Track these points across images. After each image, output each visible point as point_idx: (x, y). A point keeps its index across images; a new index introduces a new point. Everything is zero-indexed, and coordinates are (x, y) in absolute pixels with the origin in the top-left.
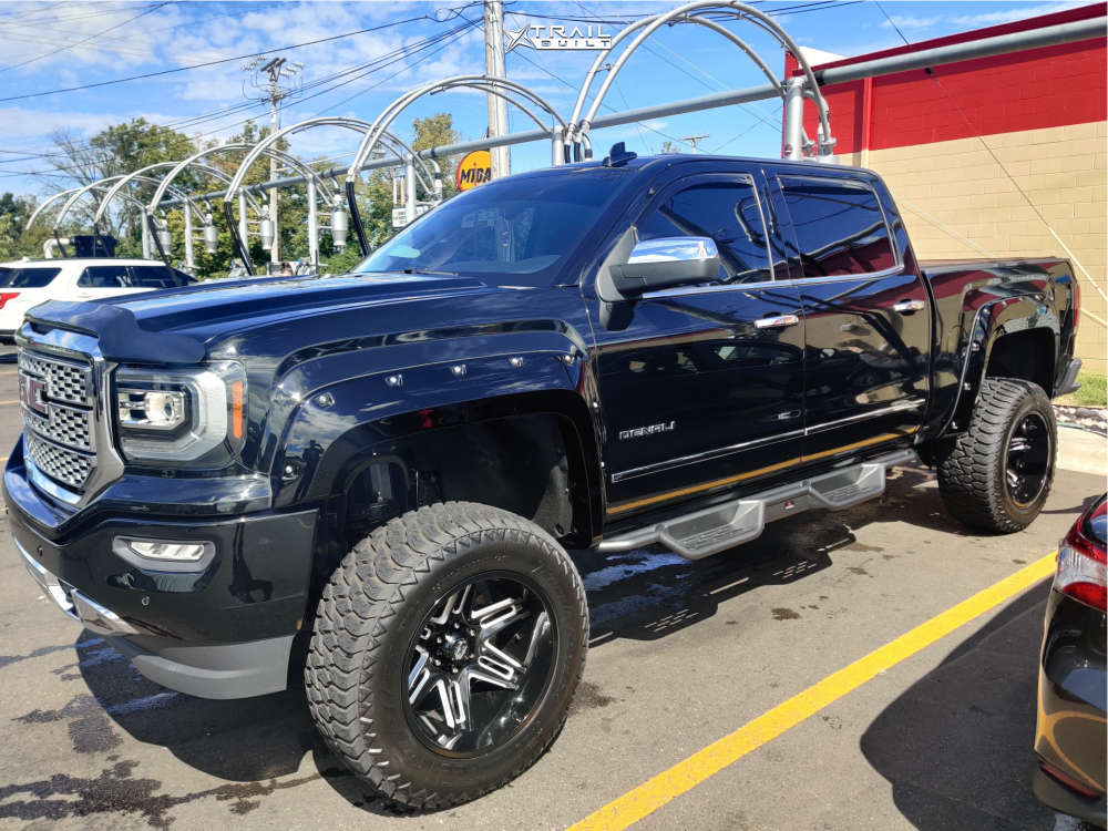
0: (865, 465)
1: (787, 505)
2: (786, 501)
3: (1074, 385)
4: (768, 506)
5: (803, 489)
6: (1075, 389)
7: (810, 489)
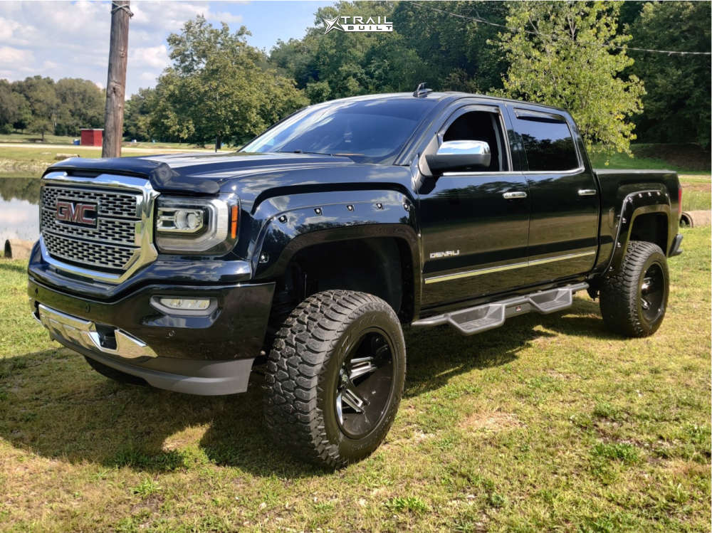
0: (560, 289)
1: (517, 308)
2: (516, 305)
3: (678, 251)
4: (507, 307)
5: (526, 299)
6: (679, 253)
7: (530, 300)
